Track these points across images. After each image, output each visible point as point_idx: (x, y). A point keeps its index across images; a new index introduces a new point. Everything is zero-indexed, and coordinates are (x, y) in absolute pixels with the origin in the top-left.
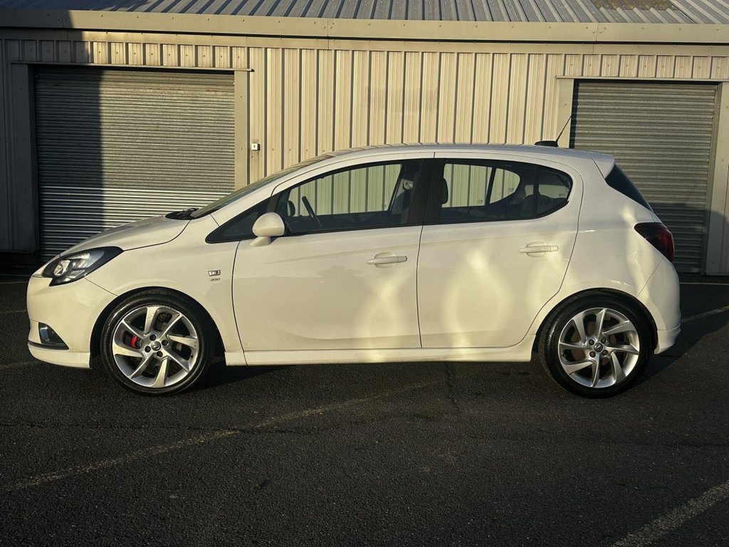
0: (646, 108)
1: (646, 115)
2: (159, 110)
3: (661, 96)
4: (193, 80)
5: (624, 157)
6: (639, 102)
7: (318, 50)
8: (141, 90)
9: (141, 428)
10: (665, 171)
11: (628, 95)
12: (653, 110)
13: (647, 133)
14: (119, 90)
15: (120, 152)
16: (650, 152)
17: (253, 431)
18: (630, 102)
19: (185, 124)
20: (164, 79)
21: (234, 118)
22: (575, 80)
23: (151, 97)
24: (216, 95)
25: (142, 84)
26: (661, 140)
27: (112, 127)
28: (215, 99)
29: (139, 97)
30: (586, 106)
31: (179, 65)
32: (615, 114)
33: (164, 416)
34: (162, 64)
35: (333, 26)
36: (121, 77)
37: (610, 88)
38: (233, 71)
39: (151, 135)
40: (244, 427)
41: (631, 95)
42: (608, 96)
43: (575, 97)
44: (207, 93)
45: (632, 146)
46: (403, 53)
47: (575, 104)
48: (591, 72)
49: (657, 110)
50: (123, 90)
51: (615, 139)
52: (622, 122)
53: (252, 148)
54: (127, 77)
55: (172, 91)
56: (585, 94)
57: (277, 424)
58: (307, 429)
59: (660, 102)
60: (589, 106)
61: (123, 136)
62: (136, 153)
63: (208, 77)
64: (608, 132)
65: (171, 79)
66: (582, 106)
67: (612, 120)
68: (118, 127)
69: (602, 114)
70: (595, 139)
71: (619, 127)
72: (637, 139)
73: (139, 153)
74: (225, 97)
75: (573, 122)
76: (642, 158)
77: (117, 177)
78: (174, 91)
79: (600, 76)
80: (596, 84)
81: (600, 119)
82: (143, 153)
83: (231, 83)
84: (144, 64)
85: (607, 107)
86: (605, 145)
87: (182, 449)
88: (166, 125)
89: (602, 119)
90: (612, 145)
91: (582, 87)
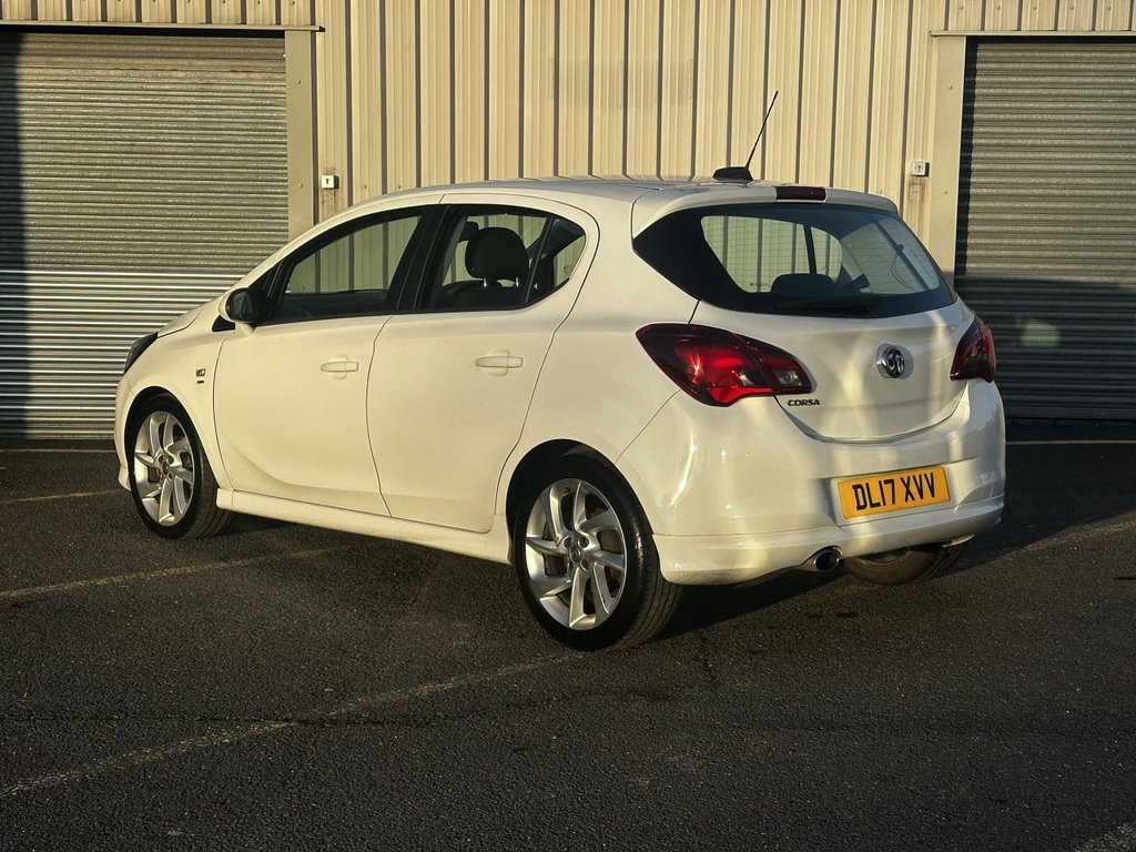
0: (1115, 92)
1: (1113, 105)
2: (135, 111)
4: (203, 49)
6: (1098, 80)
8: (99, 72)
9: (112, 719)
11: (1077, 66)
12: (1126, 96)
13: (1116, 143)
14: (54, 71)
15: (56, 198)
16: (1123, 181)
17: (321, 722)
18: (1082, 80)
19: (187, 138)
20: (144, 48)
21: (284, 125)
22: (969, 38)
23: (118, 85)
24: (249, 79)
25: (101, 60)
27: (40, 147)
28: (247, 88)
29: (94, 85)
30: (992, 91)
31: (174, 21)
32: (1050, 105)
33: (155, 700)
34: (139, 20)
36: (57, 46)
37: (1040, 53)
38: (283, 31)
39: (119, 161)
40: (304, 716)
41: (1083, 66)
42: (1036, 70)
43: (970, 71)
44: (231, 75)
45: (1086, 168)
47: (969, 85)
48: (1001, 23)
50: (62, 72)
51: (1051, 155)
52: (1066, 121)
53: (324, 185)
54: (70, 46)
55: (159, 73)
56: (989, 66)
57: (368, 709)
58: (424, 718)
60: (999, 91)
61: (62, 164)
62: (89, 198)
63: (233, 43)
64: (1039, 142)
65: (159, 49)
66: (985, 91)
67: (1045, 117)
68: (52, 147)
69: (1025, 105)
70: (1011, 155)
71: (1060, 130)
72: (1097, 156)
73: (96, 198)
74: (268, 83)
75: (968, 122)
76: (1108, 192)
77: (52, 247)
78: (165, 74)
79: (1019, 30)
80: (1014, 46)
81: (1020, 116)
82: (104, 199)
83: (276, 54)
84: (102, 21)
85: (1034, 91)
86: (1033, 167)
87: (188, 753)
88: (150, 140)
89: (1025, 117)
90: (1046, 167)
91: (983, 52)
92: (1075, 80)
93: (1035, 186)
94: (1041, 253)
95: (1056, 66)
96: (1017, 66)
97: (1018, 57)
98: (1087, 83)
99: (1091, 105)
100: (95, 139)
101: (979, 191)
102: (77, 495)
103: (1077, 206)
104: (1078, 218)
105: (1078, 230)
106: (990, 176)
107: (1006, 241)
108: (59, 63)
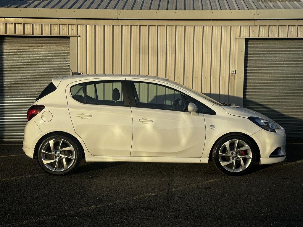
0: (284, 52)
1: (284, 56)
2: (32, 57)
3: (291, 46)
4: (49, 41)
5: (273, 78)
6: (280, 49)
7: (113, 26)
8: (23, 47)
9: (7, 215)
10: (295, 85)
11: (274, 46)
12: (287, 54)
13: (285, 65)
14: (11, 47)
15: (11, 79)
16: (287, 75)
17: (63, 216)
18: (275, 49)
19: (45, 64)
20: (34, 41)
21: (70, 60)
22: (246, 38)
23: (28, 51)
24: (61, 49)
25: (23, 44)
26: (292, 69)
27: (7, 66)
28: (61, 51)
30: (252, 52)
31: (42, 34)
32: (267, 56)
34: (33, 34)
35: (120, 13)
36: (12, 41)
37: (264, 42)
38: (70, 37)
39: (27, 70)
40: (58, 214)
41: (276, 46)
42: (263, 47)
43: (246, 47)
44: (57, 48)
45: (277, 72)
46: (157, 26)
47: (246, 51)
48: (254, 35)
49: (290, 54)
50: (13, 47)
51: (268, 69)
52: (272, 60)
54: (15, 41)
55: (38, 48)
56: (251, 46)
57: (76, 213)
58: (90, 215)
59: (291, 49)
60: (254, 52)
61: (13, 71)
62: (19, 79)
63: (57, 40)
64: (265, 65)
65: (38, 41)
66: (250, 52)
67: (266, 59)
68: (10, 66)
69: (261, 56)
70: (257, 68)
71: (270, 62)
72: (280, 69)
73: (21, 79)
74: (66, 50)
75: (246, 60)
76: (283, 78)
77: (10, 92)
78: (40, 48)
79: (259, 36)
80: (257, 41)
81: (260, 59)
82: (23, 79)
83: (68, 43)
84: (24, 34)
85: (263, 52)
86: (263, 72)
87: (26, 224)
88: (35, 65)
89: (261, 59)
90: (266, 72)
91: (250, 42)
92: (274, 49)
93: (264, 76)
94: (266, 94)
95: (269, 46)
96: (259, 46)
97: (259, 44)
98: (277, 50)
99: (278, 56)
100: (21, 64)
101: (249, 78)
102: (11, 156)
103: (275, 82)
104: (275, 85)
105: (275, 88)
106: (252, 74)
107: (257, 91)
108: (12, 45)
